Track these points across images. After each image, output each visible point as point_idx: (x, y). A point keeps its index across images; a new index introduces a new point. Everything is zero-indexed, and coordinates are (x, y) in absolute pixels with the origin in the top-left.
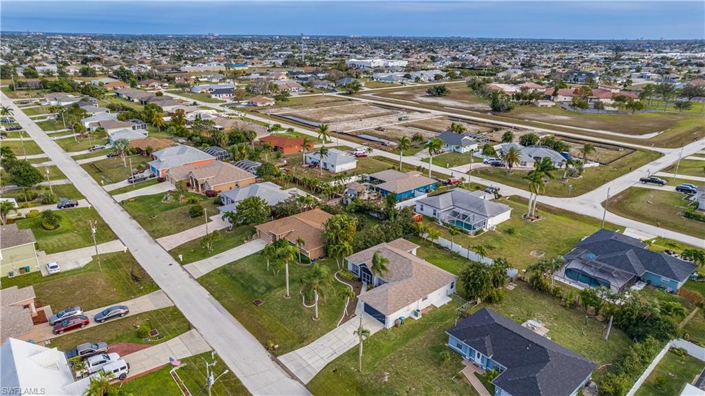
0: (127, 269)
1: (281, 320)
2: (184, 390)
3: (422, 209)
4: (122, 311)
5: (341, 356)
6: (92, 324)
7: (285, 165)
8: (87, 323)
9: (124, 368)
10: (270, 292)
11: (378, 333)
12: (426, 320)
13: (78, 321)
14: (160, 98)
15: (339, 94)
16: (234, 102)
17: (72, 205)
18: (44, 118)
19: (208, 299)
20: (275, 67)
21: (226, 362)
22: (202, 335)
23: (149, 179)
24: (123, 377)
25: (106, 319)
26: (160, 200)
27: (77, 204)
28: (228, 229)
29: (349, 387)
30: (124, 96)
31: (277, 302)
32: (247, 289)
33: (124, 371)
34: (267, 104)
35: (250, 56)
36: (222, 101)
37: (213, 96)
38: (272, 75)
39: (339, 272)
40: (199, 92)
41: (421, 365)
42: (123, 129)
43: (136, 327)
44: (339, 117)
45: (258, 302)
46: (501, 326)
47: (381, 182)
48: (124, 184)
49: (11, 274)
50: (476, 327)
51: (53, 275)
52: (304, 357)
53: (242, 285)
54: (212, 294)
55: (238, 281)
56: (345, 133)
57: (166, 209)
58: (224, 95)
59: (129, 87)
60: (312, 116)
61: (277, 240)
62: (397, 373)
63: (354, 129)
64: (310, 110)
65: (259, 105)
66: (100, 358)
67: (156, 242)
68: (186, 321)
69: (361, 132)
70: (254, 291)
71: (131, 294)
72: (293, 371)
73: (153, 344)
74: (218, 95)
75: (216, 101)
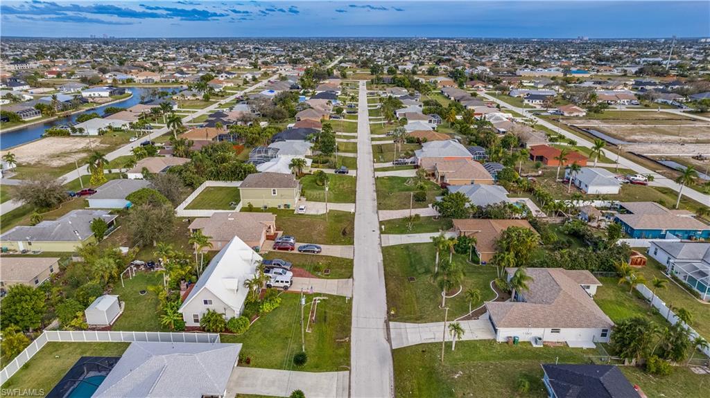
0: (344, 225)
1: (418, 298)
2: (313, 312)
3: (655, 253)
4: (316, 249)
5: (437, 343)
6: (296, 251)
7: (538, 176)
8: (292, 249)
9: (288, 282)
10: (427, 274)
11: (485, 340)
12: (545, 351)
13: (288, 246)
14: (474, 98)
15: (684, 112)
16: (542, 109)
17: (344, 173)
18: (376, 106)
19: (378, 263)
20: (625, 75)
21: (353, 309)
22: (353, 285)
23: (409, 164)
24: (286, 288)
25: (304, 251)
26: (404, 182)
27: (347, 173)
28: (434, 217)
29: (424, 367)
30: (446, 94)
31: (424, 284)
32: (412, 266)
33: (288, 285)
34: (575, 114)
35: (603, 63)
36: (532, 107)
37: (526, 101)
38: (611, 84)
39: (496, 280)
40: (516, 96)
41: (499, 382)
42: (417, 121)
43: (318, 263)
44: (656, 138)
45: (412, 279)
46: (602, 384)
47: (629, 212)
48: (390, 164)
49: (279, 207)
50: (574, 374)
51: (300, 214)
52: (408, 330)
53: (411, 262)
54: (384, 261)
55: (410, 259)
56: (644, 157)
57: (403, 191)
58: (538, 101)
59: (456, 86)
60: (620, 134)
61: (462, 235)
62: (470, 377)
63: (663, 153)
64: (623, 126)
65: (566, 114)
66: (280, 271)
67: (377, 212)
68: (352, 273)
69: (667, 159)
70: (416, 270)
71: (333, 241)
72: (393, 335)
73: (319, 277)
74: (531, 101)
75: (527, 106)
